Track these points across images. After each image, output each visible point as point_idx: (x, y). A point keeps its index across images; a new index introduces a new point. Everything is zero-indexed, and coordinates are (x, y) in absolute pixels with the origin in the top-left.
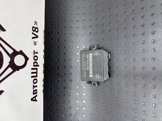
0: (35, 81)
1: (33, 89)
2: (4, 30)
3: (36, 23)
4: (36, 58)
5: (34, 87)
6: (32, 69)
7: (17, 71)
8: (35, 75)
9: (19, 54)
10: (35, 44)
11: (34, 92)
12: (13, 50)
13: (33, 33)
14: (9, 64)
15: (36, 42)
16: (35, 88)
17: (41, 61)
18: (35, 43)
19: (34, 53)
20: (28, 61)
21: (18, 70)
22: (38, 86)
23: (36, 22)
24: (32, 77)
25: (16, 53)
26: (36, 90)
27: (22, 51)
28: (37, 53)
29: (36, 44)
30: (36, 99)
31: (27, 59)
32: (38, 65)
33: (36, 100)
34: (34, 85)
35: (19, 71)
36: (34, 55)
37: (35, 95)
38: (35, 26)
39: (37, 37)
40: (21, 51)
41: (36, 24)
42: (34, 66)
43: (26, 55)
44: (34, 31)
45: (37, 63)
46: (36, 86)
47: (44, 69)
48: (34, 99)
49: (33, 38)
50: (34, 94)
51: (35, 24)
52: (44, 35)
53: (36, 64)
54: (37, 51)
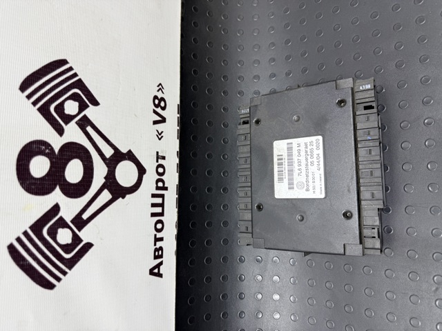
0: (159, 226)
1: (155, 245)
2: (96, 103)
3: (160, 87)
4: (161, 170)
5: (157, 240)
6: (154, 196)
7: (121, 199)
8: (159, 210)
9: (125, 159)
10: (160, 136)
11: (157, 253)
12: (113, 149)
13: (155, 112)
14: (104, 180)
15: (162, 132)
16: (159, 244)
17: (172, 178)
18: (160, 134)
19: (158, 157)
20: (144, 176)
21: (123, 197)
22: (164, 239)
23: (160, 84)
24: (153, 215)
25: (118, 156)
26: (161, 248)
27: (132, 150)
28: (164, 158)
29: (162, 137)
30: (161, 272)
31: (142, 171)
32: (166, 186)
33: (160, 275)
34: (155, 235)
35: (125, 198)
36: (157, 164)
37: (159, 261)
38: (160, 95)
39: (163, 120)
40: (130, 151)
41: (160, 91)
42: (158, 188)
44: (157, 106)
45: (163, 181)
46: (161, 239)
47: (177, 196)
48: (156, 271)
49: (155, 122)
50: (156, 257)
51: (158, 91)
52: (179, 116)
53: (160, 184)
54: (162, 152)
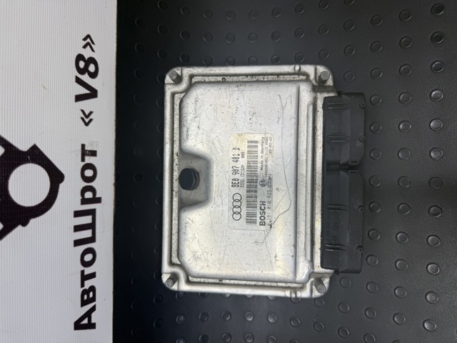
0: (88, 257)
1: (83, 285)
3: (88, 40)
5: (85, 277)
6: (78, 214)
7: (20, 228)
8: (87, 234)
9: (26, 161)
10: (87, 119)
11: (86, 297)
12: (3, 146)
13: (79, 81)
15: (91, 113)
16: (88, 284)
17: (105, 185)
18: (87, 117)
19: (85, 153)
20: (61, 186)
21: (25, 224)
22: (97, 275)
23: (88, 36)
24: (78, 243)
25: (15, 157)
26: (93, 289)
28: (93, 153)
29: (91, 120)
30: (93, 321)
31: (56, 177)
32: (98, 196)
33: (91, 326)
34: (83, 272)
35: (28, 225)
36: (83, 163)
37: (89, 307)
38: (87, 53)
39: (93, 94)
40: (34, 148)
41: (88, 47)
42: (84, 201)
43: (54, 163)
44: (81, 71)
45: (93, 190)
46: (93, 275)
48: (85, 321)
49: (79, 98)
50: (84, 303)
51: (85, 47)
53: (89, 195)
54: (92, 145)
